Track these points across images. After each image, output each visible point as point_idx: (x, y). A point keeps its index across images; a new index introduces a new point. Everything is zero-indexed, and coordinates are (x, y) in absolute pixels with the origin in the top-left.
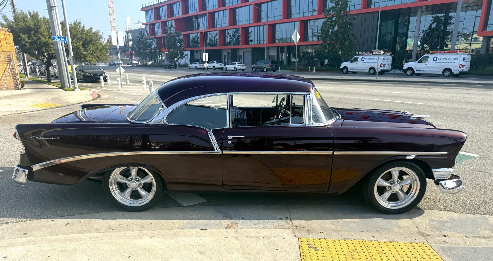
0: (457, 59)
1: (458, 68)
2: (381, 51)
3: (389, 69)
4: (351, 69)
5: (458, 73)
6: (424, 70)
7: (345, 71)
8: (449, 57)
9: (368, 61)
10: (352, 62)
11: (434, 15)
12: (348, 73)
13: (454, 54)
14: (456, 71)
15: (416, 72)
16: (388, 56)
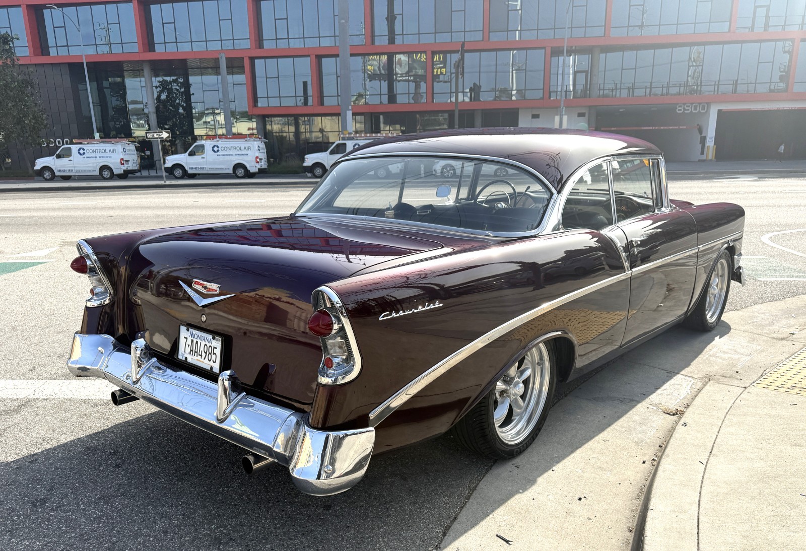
0: (248, 148)
1: (254, 163)
2: (162, 132)
3: (136, 168)
4: (60, 171)
5: (257, 170)
6: (202, 168)
7: (47, 175)
8: (236, 146)
9: (94, 155)
10: (59, 157)
11: (160, 79)
12: (56, 178)
13: (242, 140)
14: (253, 168)
15: (190, 171)
16: (129, 144)
